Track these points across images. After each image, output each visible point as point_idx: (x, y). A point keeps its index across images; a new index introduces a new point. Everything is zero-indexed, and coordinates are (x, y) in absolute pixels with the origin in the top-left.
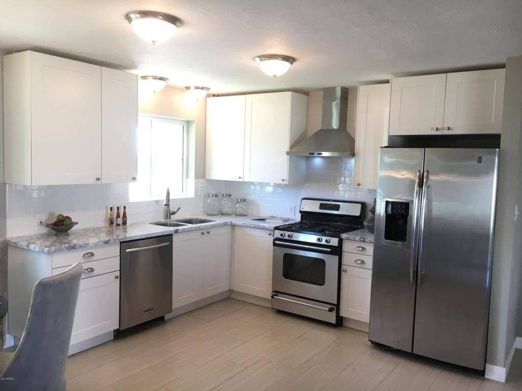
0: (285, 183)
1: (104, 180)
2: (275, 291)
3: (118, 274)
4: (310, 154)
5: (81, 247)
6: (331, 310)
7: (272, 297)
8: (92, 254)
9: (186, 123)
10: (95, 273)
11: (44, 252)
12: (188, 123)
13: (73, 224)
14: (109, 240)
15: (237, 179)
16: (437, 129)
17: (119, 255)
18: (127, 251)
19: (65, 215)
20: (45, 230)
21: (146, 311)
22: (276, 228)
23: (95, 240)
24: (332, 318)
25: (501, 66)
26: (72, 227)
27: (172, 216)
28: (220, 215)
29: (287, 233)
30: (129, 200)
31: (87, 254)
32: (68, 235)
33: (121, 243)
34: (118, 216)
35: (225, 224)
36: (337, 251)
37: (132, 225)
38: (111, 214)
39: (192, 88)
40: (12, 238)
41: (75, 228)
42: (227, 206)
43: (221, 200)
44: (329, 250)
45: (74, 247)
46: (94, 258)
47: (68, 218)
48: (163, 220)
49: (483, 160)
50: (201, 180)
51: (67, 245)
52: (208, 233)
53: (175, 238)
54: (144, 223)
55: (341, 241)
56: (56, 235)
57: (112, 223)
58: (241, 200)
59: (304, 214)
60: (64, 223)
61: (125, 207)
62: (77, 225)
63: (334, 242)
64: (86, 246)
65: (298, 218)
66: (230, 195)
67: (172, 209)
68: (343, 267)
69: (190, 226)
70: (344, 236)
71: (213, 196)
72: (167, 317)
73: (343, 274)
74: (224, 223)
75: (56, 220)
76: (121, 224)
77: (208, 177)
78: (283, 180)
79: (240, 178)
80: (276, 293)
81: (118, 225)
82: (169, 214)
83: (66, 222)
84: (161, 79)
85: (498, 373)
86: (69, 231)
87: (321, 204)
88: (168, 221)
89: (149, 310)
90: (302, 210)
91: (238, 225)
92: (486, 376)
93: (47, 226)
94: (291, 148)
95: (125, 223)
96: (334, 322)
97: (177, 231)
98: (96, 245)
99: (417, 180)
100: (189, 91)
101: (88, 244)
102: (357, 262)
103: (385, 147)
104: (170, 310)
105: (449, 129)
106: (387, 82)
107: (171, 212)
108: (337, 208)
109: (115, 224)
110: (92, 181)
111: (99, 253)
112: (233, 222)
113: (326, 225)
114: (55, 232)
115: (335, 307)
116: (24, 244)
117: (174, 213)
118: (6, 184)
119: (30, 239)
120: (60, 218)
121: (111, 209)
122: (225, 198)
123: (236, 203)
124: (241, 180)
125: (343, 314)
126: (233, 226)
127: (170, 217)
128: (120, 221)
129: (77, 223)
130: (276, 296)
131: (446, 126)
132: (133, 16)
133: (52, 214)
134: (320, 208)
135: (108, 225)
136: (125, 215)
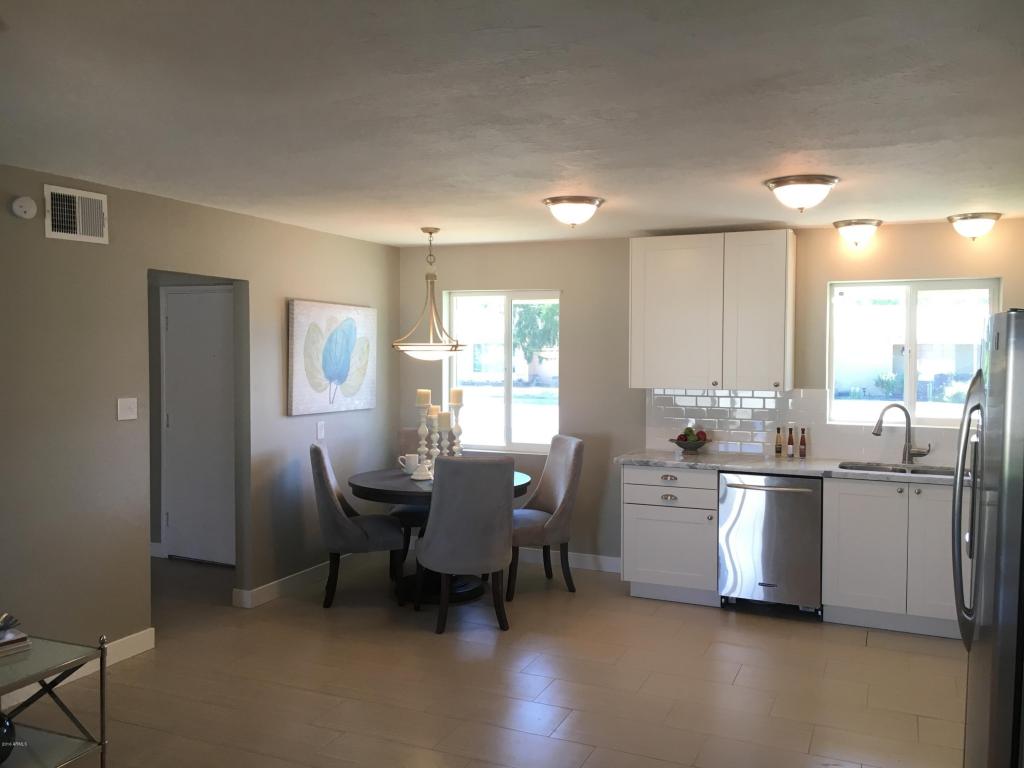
3: (714, 514)
8: (675, 478)
10: (677, 504)
13: (706, 440)
17: (715, 487)
21: (763, 585)
31: (668, 476)
33: (718, 472)
34: (791, 442)
38: (779, 438)
39: (957, 219)
46: (678, 483)
52: (918, 493)
57: (779, 451)
61: (803, 431)
64: (663, 464)
75: (682, 433)
76: (797, 456)
81: (791, 455)
82: (911, 454)
86: (698, 450)
89: (770, 585)
95: (803, 454)
97: (828, 475)
98: (677, 467)
107: (913, 450)
109: (784, 454)
114: (682, 449)
117: (923, 453)
120: (687, 432)
121: (778, 430)
128: (793, 450)
132: (771, 185)
135: (774, 454)
136: (803, 442)
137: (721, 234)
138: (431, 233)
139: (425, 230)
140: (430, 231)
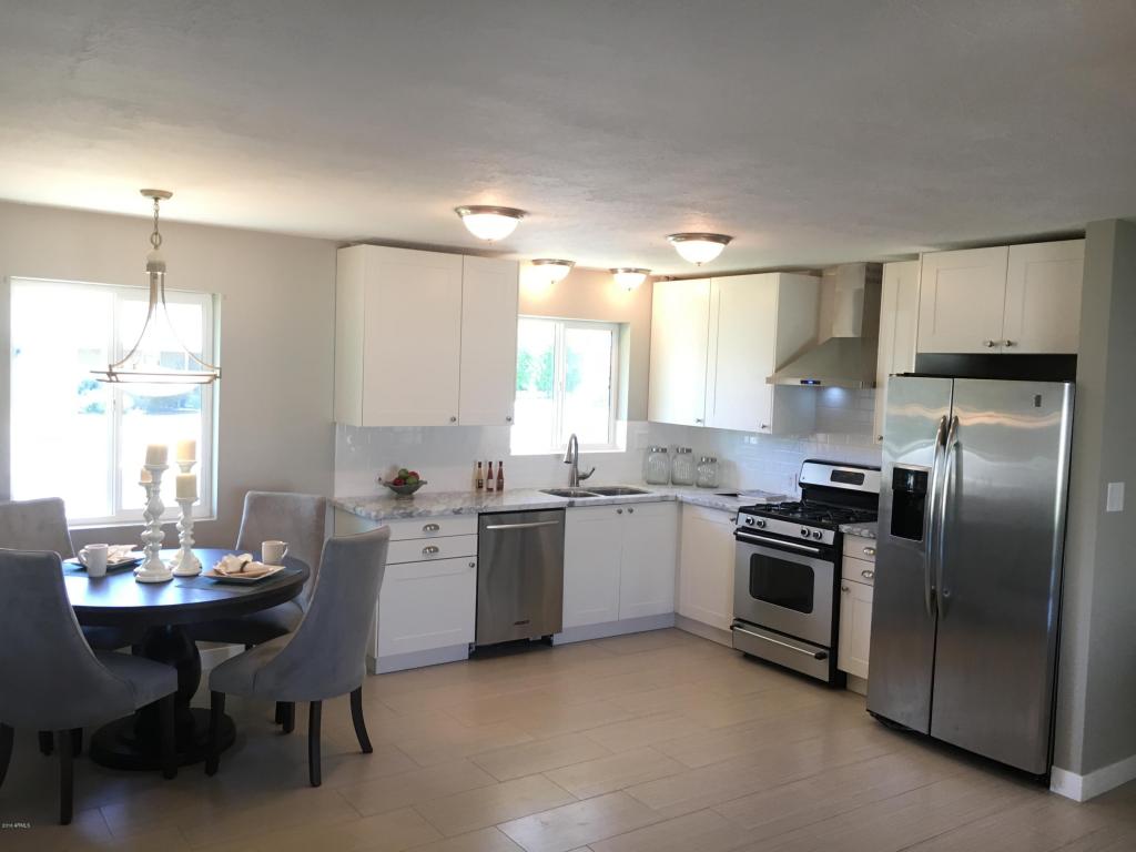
0: (766, 431)
1: (463, 422)
2: (739, 620)
3: (475, 560)
4: (802, 382)
5: (420, 515)
6: (820, 657)
7: (732, 628)
8: (437, 527)
9: (617, 327)
10: (439, 555)
11: (370, 518)
12: (621, 326)
13: (418, 484)
14: (461, 509)
15: (693, 423)
16: (992, 345)
17: (476, 531)
18: (489, 527)
19: (410, 470)
20: (386, 491)
21: (518, 623)
22: (743, 510)
23: (442, 508)
24: (821, 670)
25: (1079, 235)
26: (416, 488)
27: (581, 482)
28: (670, 485)
29: (758, 519)
30: (510, 451)
31: (429, 526)
32: (412, 499)
33: (480, 514)
34: (490, 476)
35: (664, 499)
36: (834, 554)
37: (510, 492)
38: (480, 473)
39: (620, 271)
40: (340, 499)
41: (422, 490)
42: (682, 469)
43: (675, 457)
44: (817, 550)
45: (410, 515)
46: (440, 533)
47: (414, 474)
48: (565, 487)
49: (1042, 401)
50: (639, 424)
51: (401, 511)
52: (631, 511)
53: (569, 513)
54: (531, 489)
55: (839, 537)
56: (397, 499)
57: (480, 486)
58: (707, 460)
59: (809, 489)
60: (408, 481)
61: (501, 463)
62: (424, 486)
63: (828, 537)
64: (427, 514)
65: (796, 495)
66: (689, 451)
67: (582, 469)
68: (845, 584)
69: (602, 497)
70: (844, 528)
71: (657, 451)
72: (557, 640)
73: (844, 595)
74: (662, 497)
75: (397, 476)
76: (495, 489)
77: (651, 419)
78: (764, 427)
79: (699, 421)
80: (740, 622)
81: (490, 490)
82: (577, 478)
83: (411, 480)
84: (562, 263)
85: (1071, 784)
86: (414, 493)
87: (834, 472)
88: (574, 489)
89: (523, 622)
90: (802, 481)
91: (689, 503)
92: (1052, 789)
93: (386, 484)
94: (777, 371)
95: (500, 487)
96: (826, 678)
97: (571, 505)
98: (442, 515)
99: (939, 431)
100: (615, 275)
101: (430, 512)
102: (866, 574)
103: (907, 375)
104: (559, 630)
105: (1010, 344)
106: (915, 257)
107: (580, 474)
108: (859, 479)
109: (484, 489)
110: (446, 422)
111: (447, 526)
112: (679, 496)
113: (828, 508)
114: (396, 494)
115: (827, 652)
116: (350, 506)
117: (585, 477)
118: (335, 423)
119: (360, 502)
120: (403, 473)
121: (480, 464)
122: (680, 457)
123: (699, 465)
124: (699, 425)
125: (843, 666)
126: (680, 503)
127: (577, 483)
128: (493, 483)
129: (426, 483)
130: (739, 626)
131: (1007, 338)
132: (463, 211)
133: (394, 468)
134: (833, 479)
135: (474, 489)
136: (500, 476)
137: (460, 256)
138: (156, 199)
139: (146, 193)
140: (157, 195)
